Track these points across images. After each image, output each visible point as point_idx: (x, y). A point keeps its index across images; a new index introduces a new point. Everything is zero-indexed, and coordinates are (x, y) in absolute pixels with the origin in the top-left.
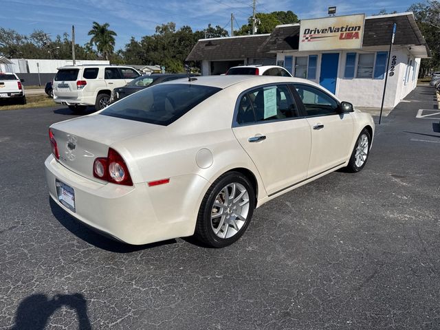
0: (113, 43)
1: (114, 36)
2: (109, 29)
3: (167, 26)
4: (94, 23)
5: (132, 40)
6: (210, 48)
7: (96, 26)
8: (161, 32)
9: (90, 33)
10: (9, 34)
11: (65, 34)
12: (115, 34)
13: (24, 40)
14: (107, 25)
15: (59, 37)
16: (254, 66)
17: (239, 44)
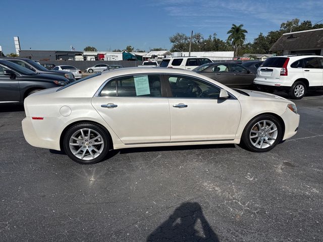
0: (244, 39)
1: (245, 34)
2: (242, 28)
3: (291, 22)
4: (233, 25)
5: (261, 35)
6: (291, 40)
7: (234, 27)
8: (285, 27)
9: (228, 33)
10: (181, 36)
11: (215, 34)
12: (246, 32)
13: (189, 40)
14: (242, 25)
15: (210, 36)
16: (285, 56)
17: (318, 35)
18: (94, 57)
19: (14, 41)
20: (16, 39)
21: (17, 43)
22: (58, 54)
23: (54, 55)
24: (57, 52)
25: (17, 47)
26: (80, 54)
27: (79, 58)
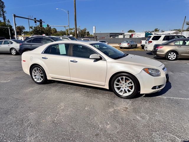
18: (129, 36)
19: (93, 28)
20: (94, 27)
21: (94, 29)
22: (111, 35)
23: (109, 35)
24: (111, 33)
25: (94, 31)
26: (121, 34)
27: (121, 37)
